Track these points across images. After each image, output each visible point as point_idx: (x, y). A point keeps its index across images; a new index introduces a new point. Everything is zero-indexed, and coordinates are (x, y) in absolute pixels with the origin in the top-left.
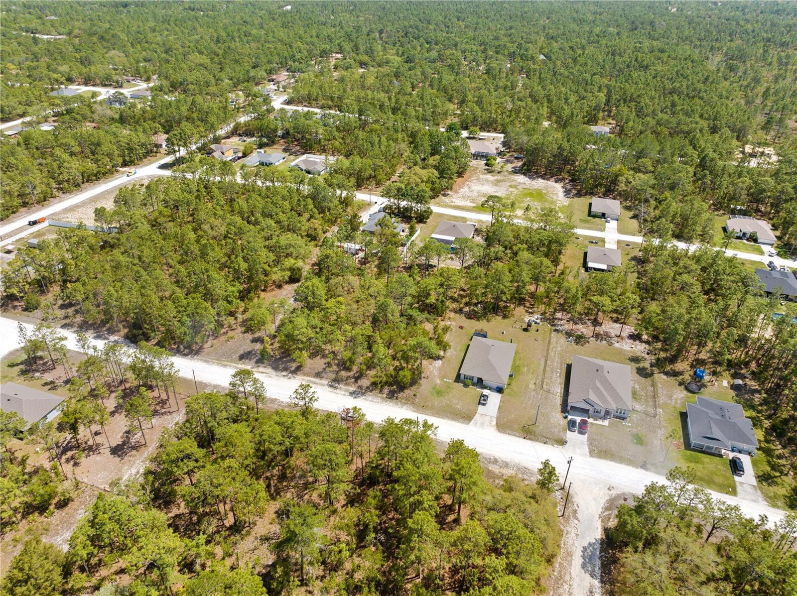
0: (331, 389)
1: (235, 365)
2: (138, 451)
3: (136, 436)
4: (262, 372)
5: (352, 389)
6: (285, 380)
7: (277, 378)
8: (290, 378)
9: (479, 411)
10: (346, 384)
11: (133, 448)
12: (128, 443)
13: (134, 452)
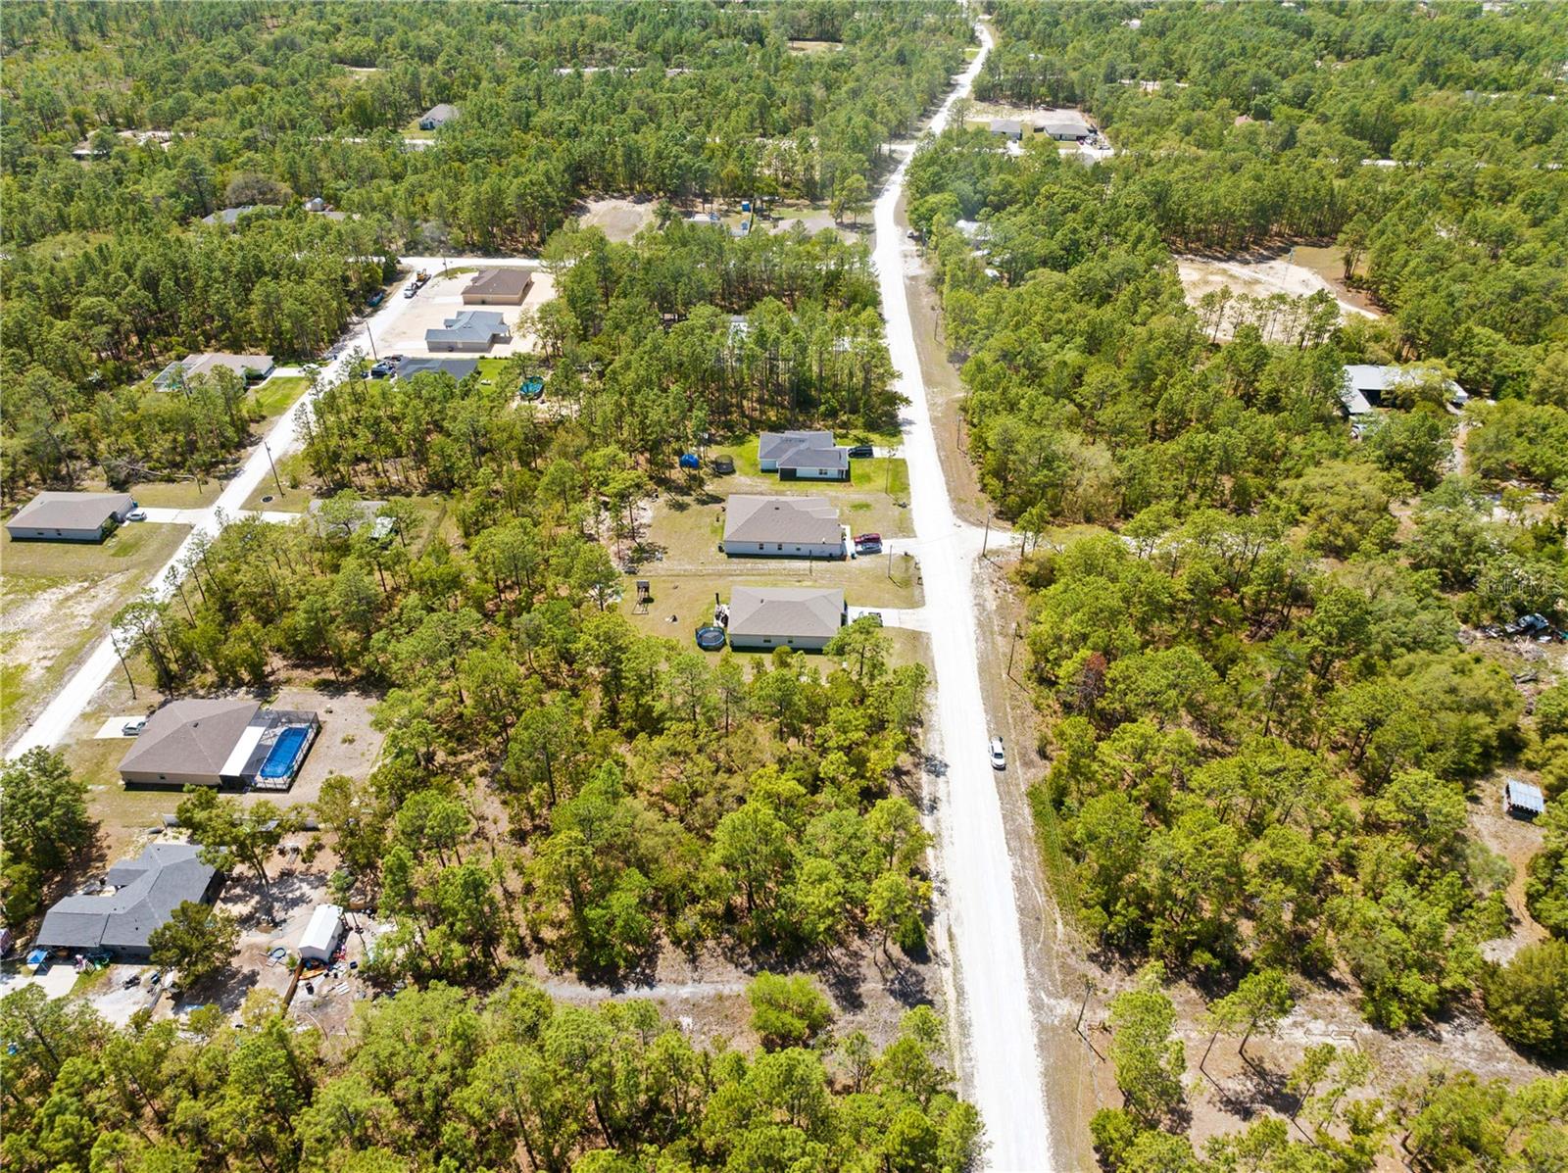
0: (942, 806)
1: (952, 1006)
2: (1261, 1059)
3: (1239, 1088)
4: (951, 937)
5: (924, 777)
6: (952, 889)
7: (955, 905)
8: (944, 881)
9: (897, 625)
10: (919, 786)
11: (1261, 1073)
12: (1260, 1092)
13: (1268, 1066)
